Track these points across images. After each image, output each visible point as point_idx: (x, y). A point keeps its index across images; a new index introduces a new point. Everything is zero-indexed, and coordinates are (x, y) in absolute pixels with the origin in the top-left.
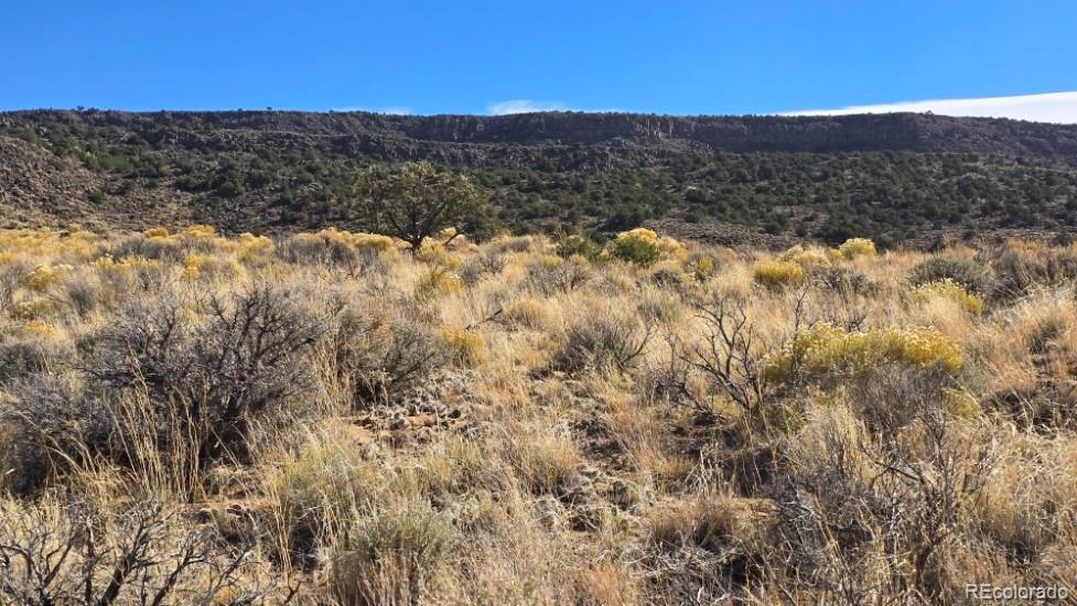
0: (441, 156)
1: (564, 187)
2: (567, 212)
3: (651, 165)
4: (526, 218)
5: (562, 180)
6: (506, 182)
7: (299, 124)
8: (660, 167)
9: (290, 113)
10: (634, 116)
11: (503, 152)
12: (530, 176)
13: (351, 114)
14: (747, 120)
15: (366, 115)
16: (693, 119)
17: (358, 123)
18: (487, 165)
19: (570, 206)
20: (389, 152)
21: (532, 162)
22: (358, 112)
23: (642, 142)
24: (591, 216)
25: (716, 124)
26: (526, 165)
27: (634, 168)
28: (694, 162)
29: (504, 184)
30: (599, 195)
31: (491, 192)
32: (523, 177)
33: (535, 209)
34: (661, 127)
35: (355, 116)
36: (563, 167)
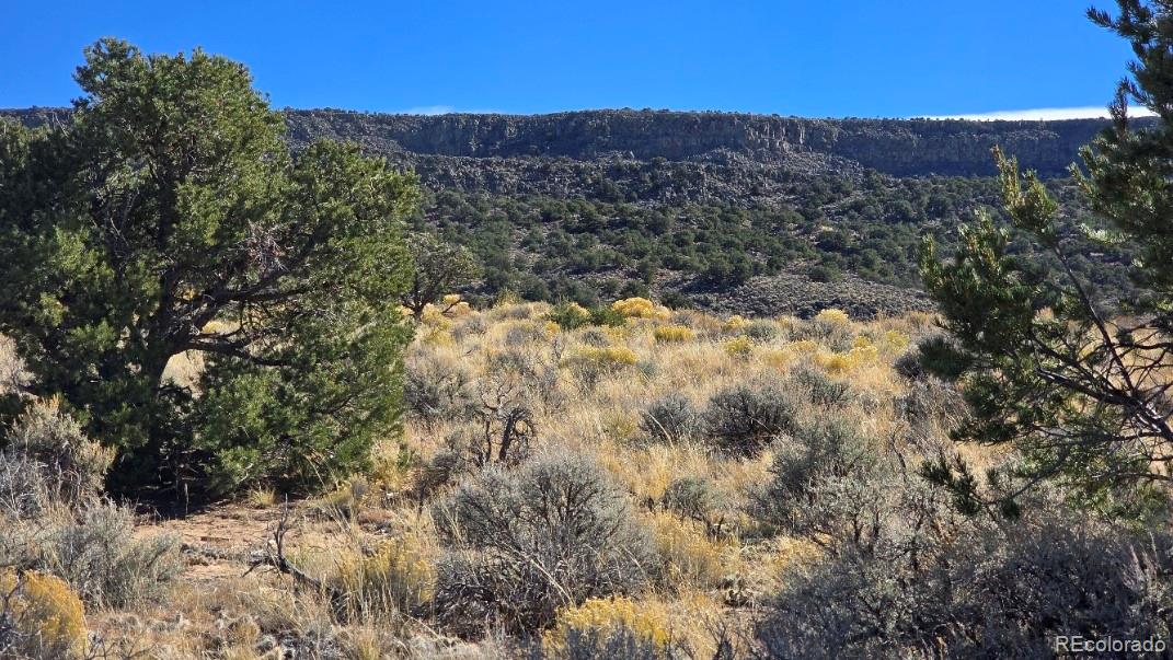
0: (450, 178)
1: (634, 226)
2: (636, 263)
3: (768, 194)
4: (576, 272)
5: (631, 214)
6: (547, 218)
8: (781, 196)
10: (745, 118)
11: (545, 171)
12: (582, 209)
13: (318, 113)
14: (917, 126)
15: (340, 115)
16: (835, 123)
17: (327, 126)
18: (519, 191)
19: (641, 254)
21: (588, 187)
22: (328, 110)
23: (758, 158)
24: (672, 269)
26: (577, 192)
27: (742, 197)
28: (832, 190)
29: (543, 221)
30: (686, 238)
31: (524, 233)
32: (572, 211)
33: (589, 259)
34: (786, 135)
35: (323, 116)
36: (635, 195)
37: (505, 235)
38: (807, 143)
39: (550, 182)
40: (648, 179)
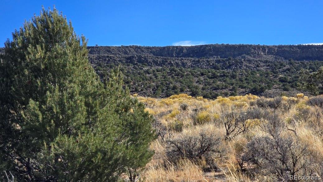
0: (172, 63)
1: (227, 76)
2: (231, 87)
3: (261, 66)
4: (215, 90)
5: (226, 73)
6: (202, 74)
7: (109, 51)
8: (265, 67)
9: (105, 47)
10: (250, 46)
11: (198, 61)
12: (212, 72)
13: (130, 47)
14: (299, 47)
15: (137, 47)
16: (276, 46)
17: (133, 50)
18: (191, 67)
19: (232, 84)
20: (150, 62)
21: (211, 66)
22: (133, 46)
23: (254, 57)
24: (242, 88)
25: (286, 49)
26: (208, 67)
27: (254, 68)
28: (280, 65)
29: (201, 75)
30: (243, 79)
31: (196, 79)
32: (209, 72)
33: (218, 86)
34: (262, 50)
35: (132, 48)
36: (224, 68)
37: (191, 80)
38: (268, 52)
39: (200, 64)
40: (227, 63)
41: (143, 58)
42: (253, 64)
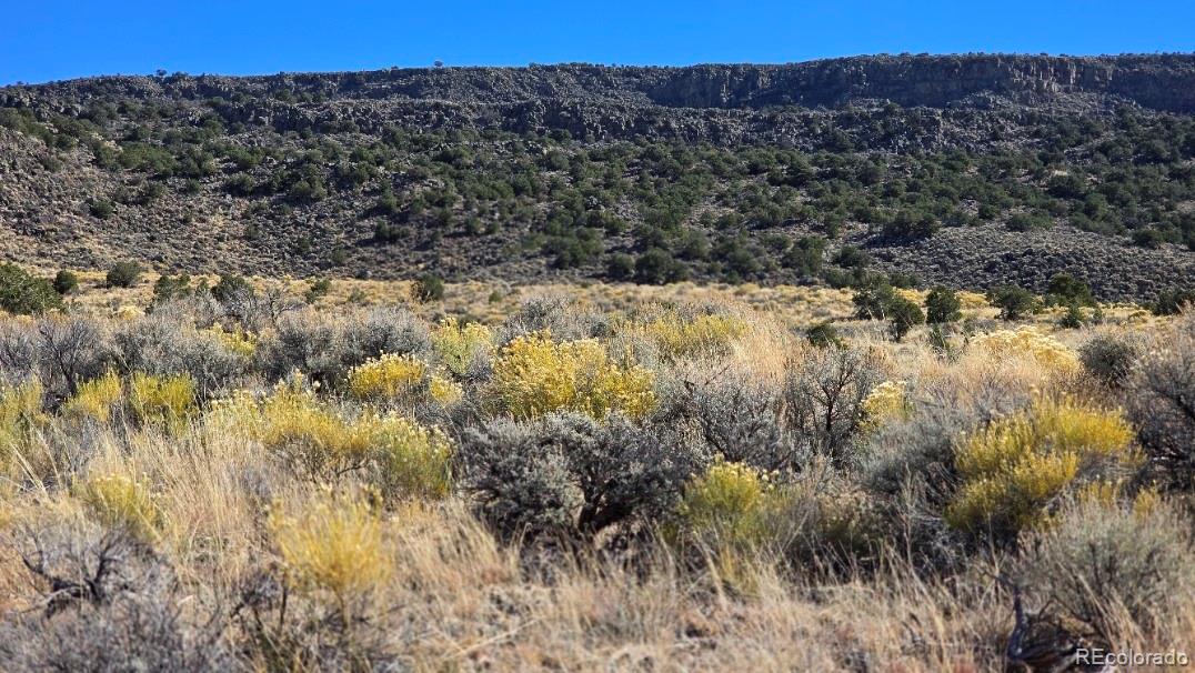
0: (671, 130)
3: (1010, 137)
8: (1023, 141)
11: (771, 122)
20: (590, 125)
21: (816, 137)
25: (1147, 68)
27: (981, 142)
28: (1081, 131)
34: (1055, 75)
36: (865, 144)
38: (1078, 82)
39: (777, 132)
40: (879, 128)
41: (566, 109)
42: (979, 127)
